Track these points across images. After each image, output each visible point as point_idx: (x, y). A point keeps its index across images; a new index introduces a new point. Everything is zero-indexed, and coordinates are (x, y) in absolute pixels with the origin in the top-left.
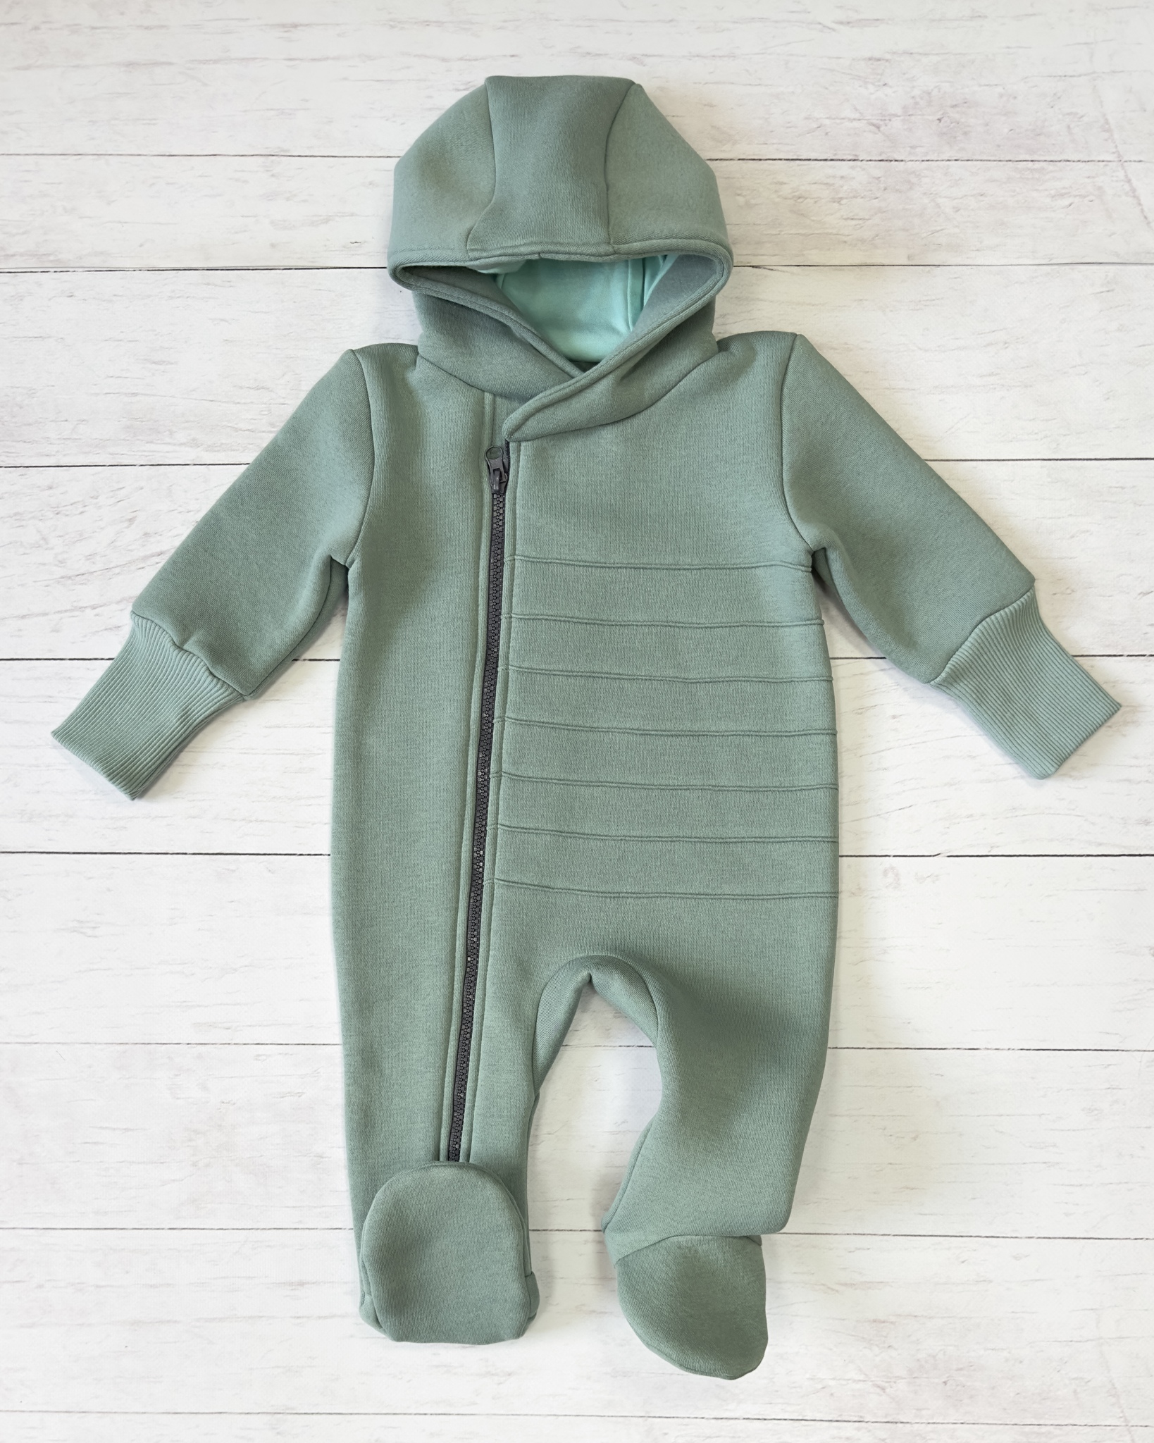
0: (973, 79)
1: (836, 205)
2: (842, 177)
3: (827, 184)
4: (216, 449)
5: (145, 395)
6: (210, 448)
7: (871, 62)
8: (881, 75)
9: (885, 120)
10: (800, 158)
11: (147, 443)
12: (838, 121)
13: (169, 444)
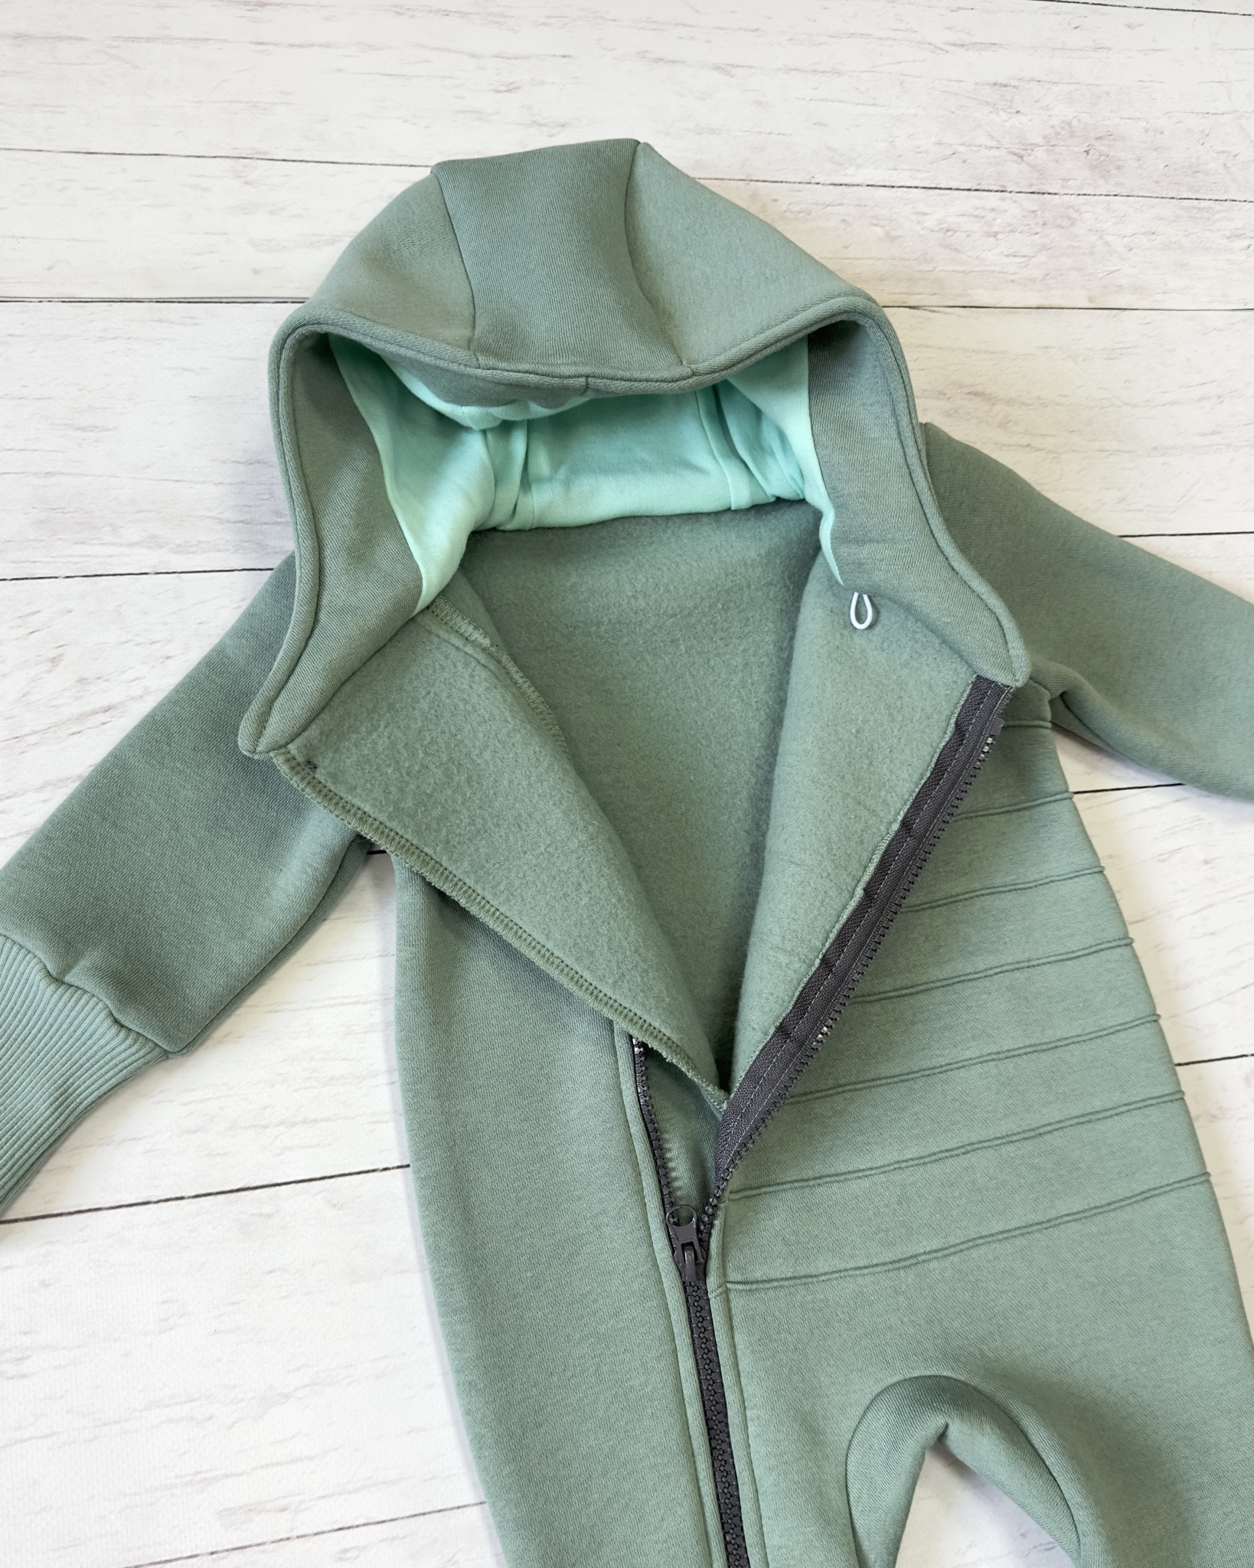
0: (1112, 111)
1: (991, 239)
2: (993, 210)
3: (976, 216)
4: (191, 550)
5: (68, 474)
6: (181, 549)
7: (996, 87)
8: (1012, 101)
9: (1026, 150)
10: (939, 186)
11: (76, 543)
12: (975, 149)
13: (113, 544)
